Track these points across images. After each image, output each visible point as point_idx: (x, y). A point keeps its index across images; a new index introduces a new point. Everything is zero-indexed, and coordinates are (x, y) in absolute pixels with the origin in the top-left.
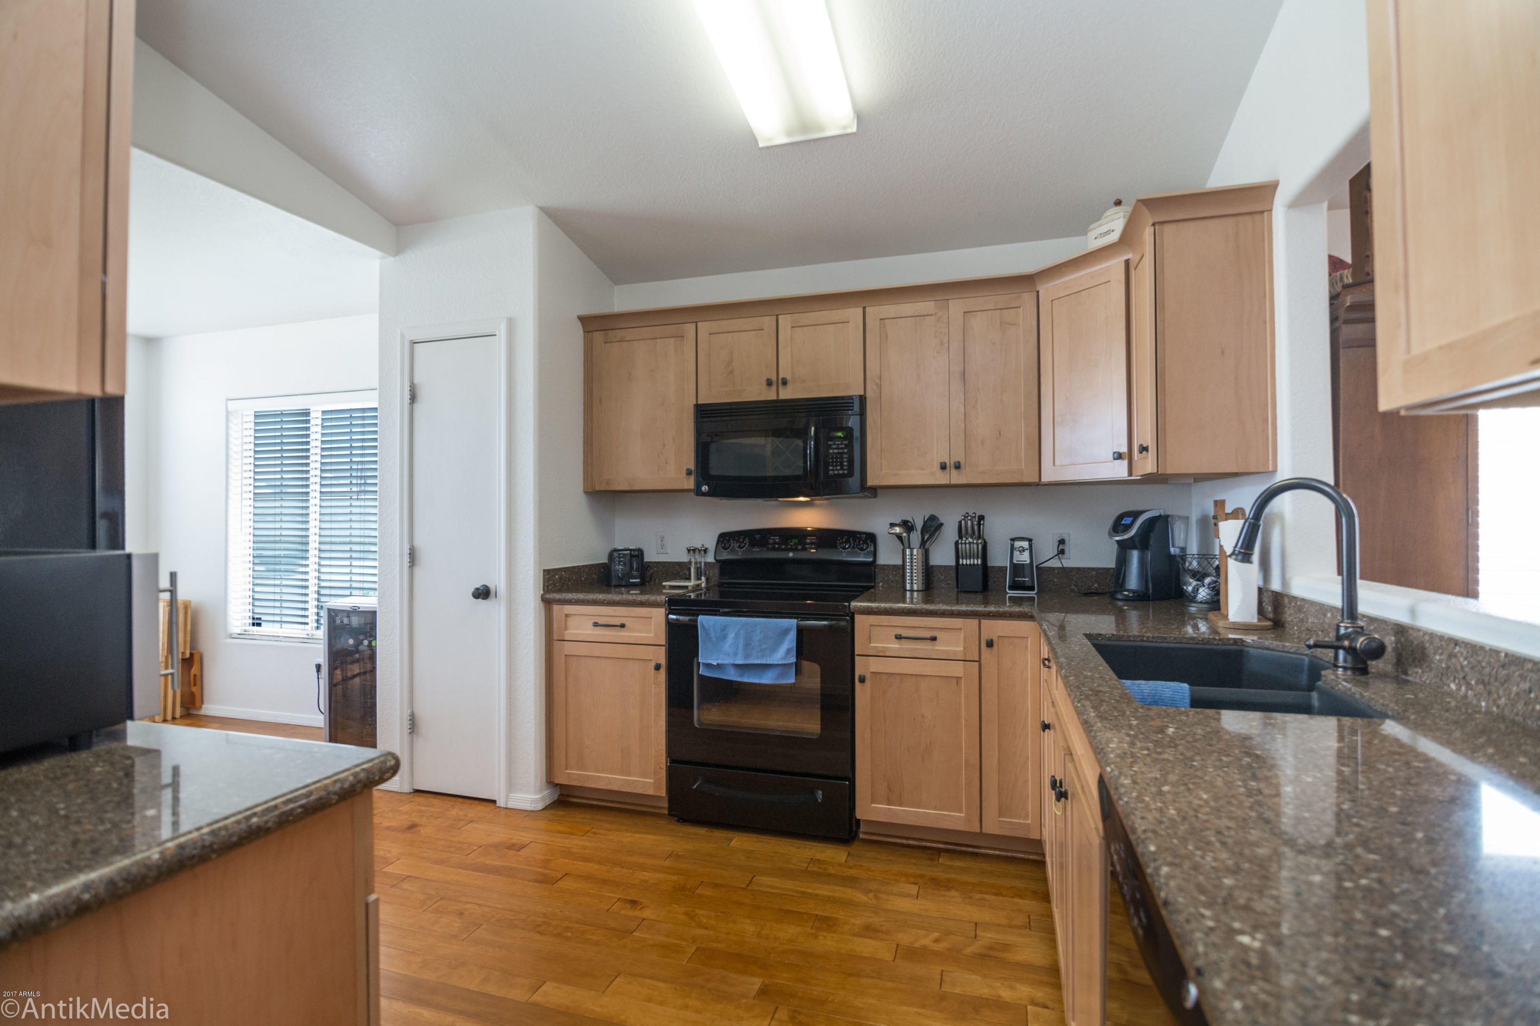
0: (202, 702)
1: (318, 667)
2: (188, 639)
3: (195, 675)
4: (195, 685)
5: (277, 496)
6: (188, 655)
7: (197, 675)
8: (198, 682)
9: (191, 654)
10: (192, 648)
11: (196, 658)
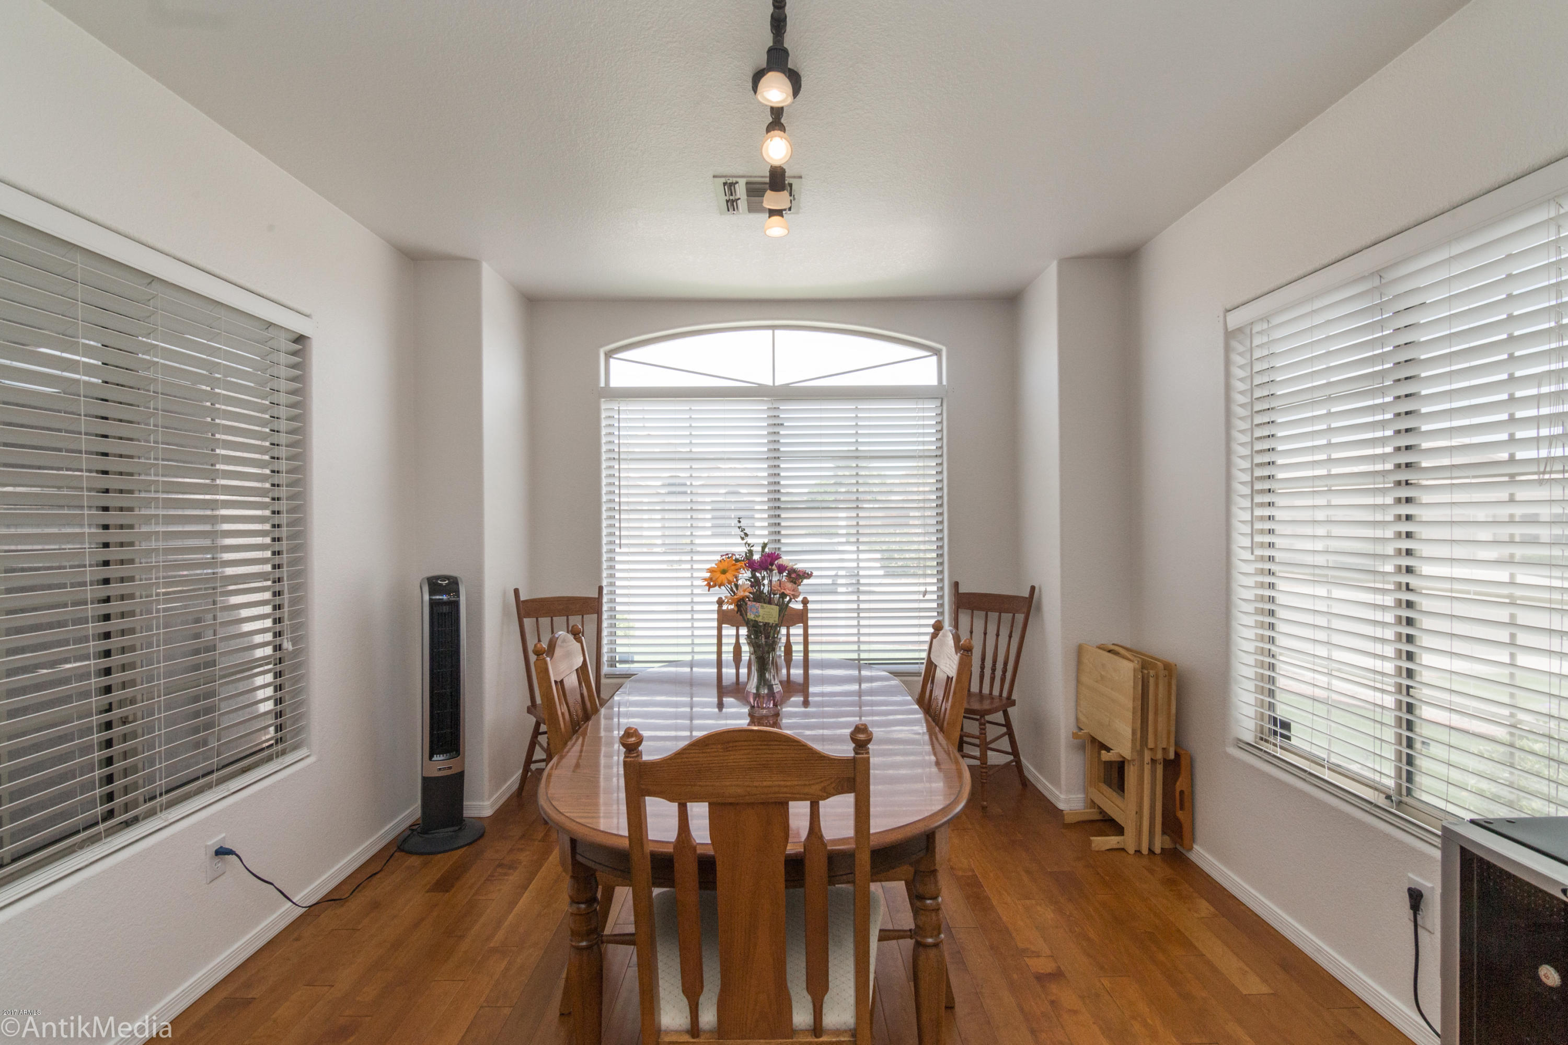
0: (1193, 840)
1: (1416, 898)
2: (1173, 729)
3: (1182, 792)
4: (1182, 808)
5: (1317, 483)
6: (1172, 756)
7: (1186, 793)
8: (1187, 804)
9: (1177, 754)
10: (1177, 744)
11: (1184, 762)
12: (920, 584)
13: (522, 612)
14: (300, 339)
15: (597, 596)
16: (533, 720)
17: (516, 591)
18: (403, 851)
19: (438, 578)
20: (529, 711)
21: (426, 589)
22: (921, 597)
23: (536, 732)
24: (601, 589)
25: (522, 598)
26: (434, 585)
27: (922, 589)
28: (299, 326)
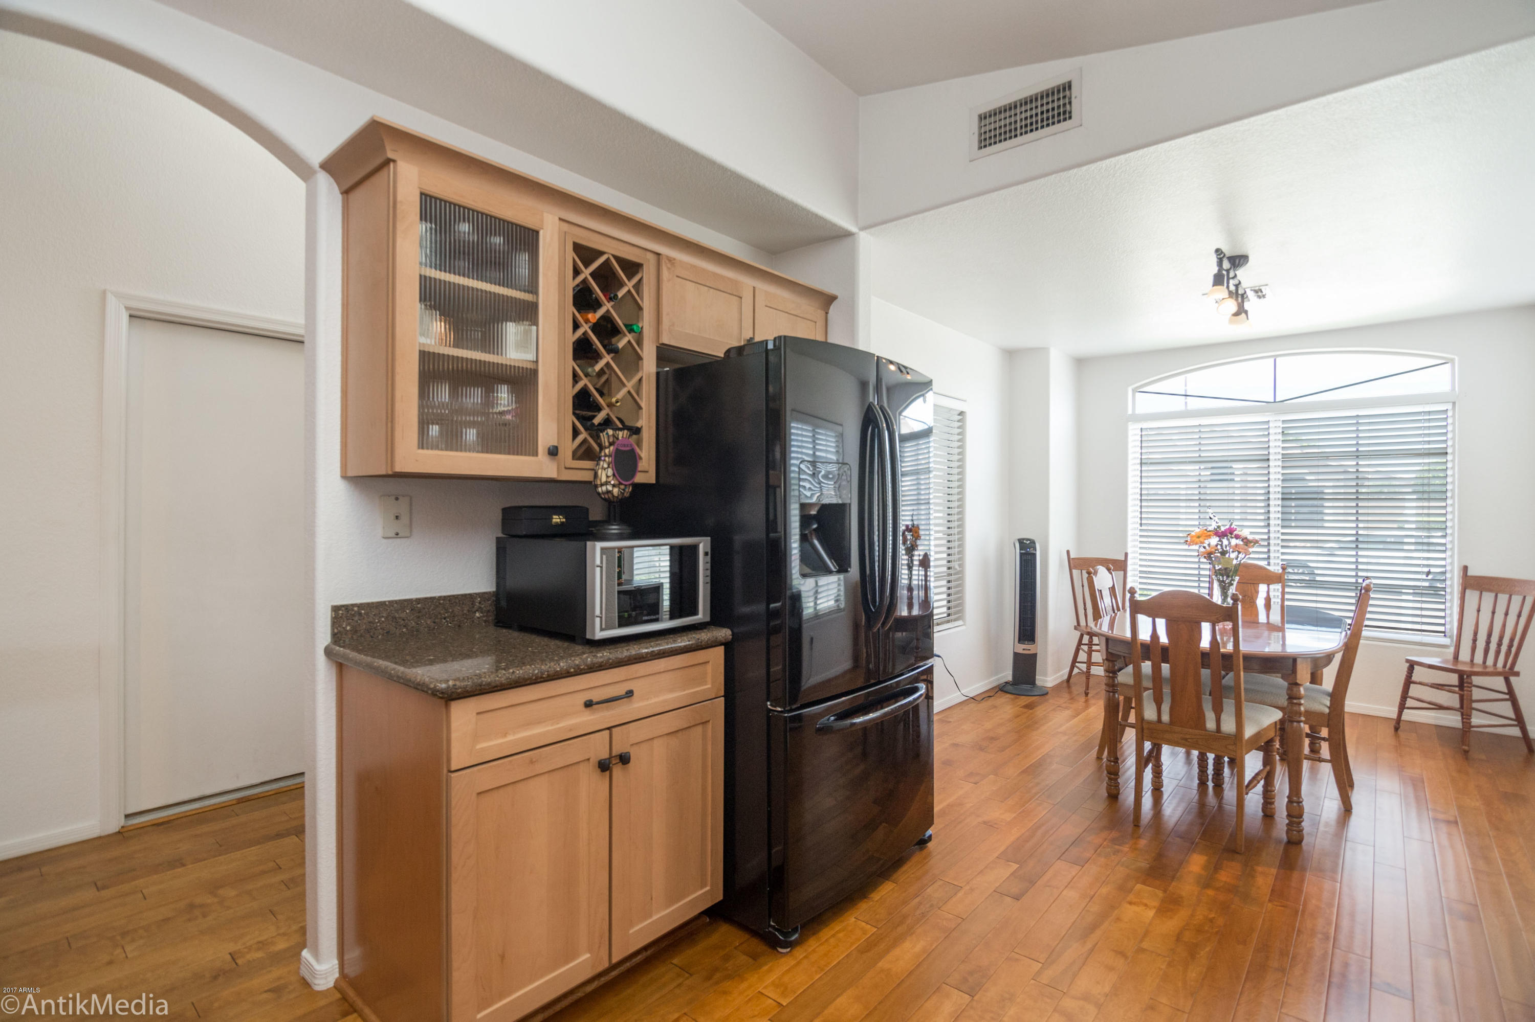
12: (1424, 566)
13: (1072, 565)
14: (961, 413)
15: (1123, 559)
16: (1078, 634)
17: (1068, 552)
18: (1002, 691)
19: (1024, 539)
20: (1076, 628)
21: (1017, 545)
22: (1424, 577)
23: (1080, 643)
24: (1126, 555)
25: (1072, 556)
26: (1021, 541)
27: (1426, 570)
28: (959, 406)
